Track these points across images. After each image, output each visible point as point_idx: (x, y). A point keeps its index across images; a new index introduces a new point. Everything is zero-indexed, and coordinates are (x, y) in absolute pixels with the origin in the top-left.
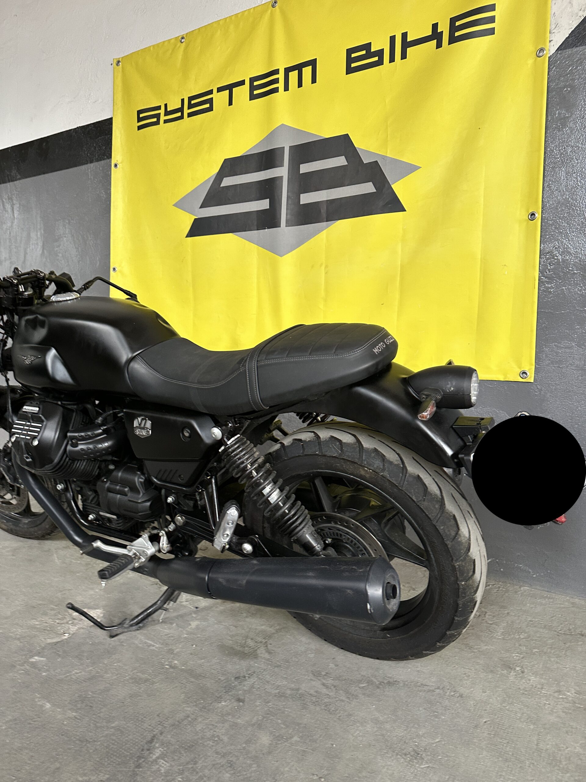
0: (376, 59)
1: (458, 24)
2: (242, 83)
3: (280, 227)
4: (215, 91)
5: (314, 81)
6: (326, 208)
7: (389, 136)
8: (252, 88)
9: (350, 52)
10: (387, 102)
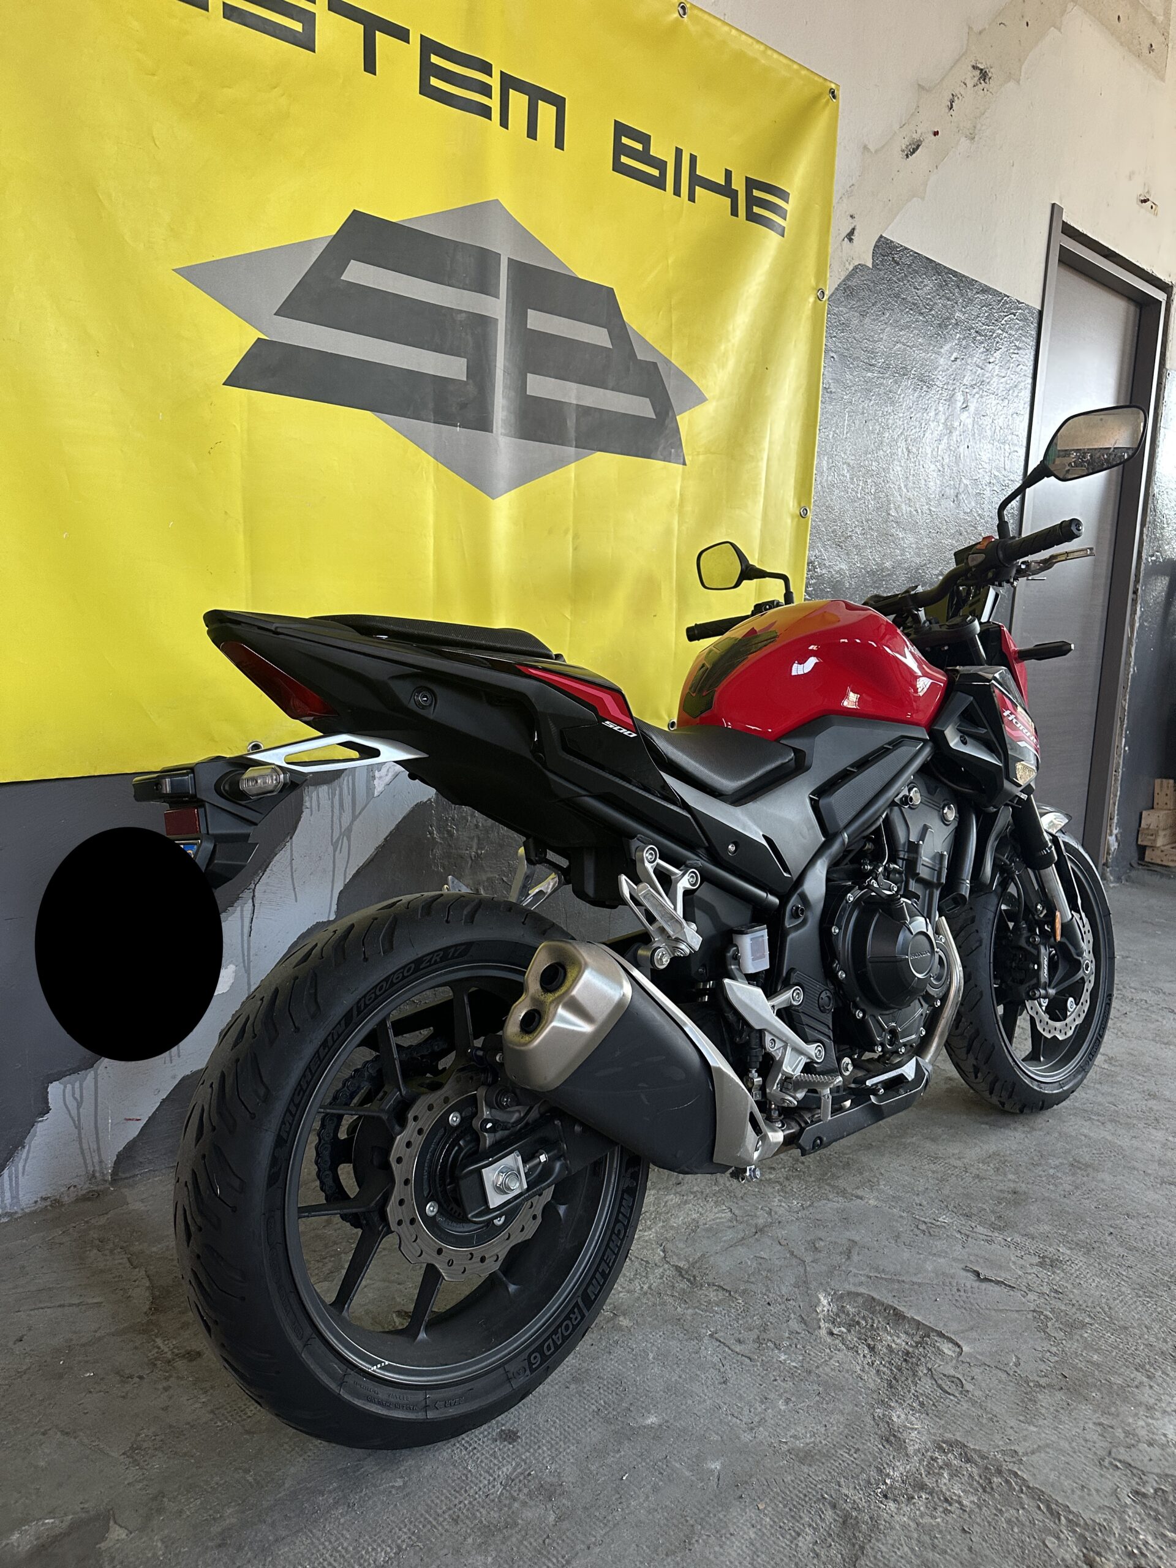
0: (656, 172)
1: (756, 193)
2: (402, 34)
3: (492, 432)
5: (560, 142)
6: (575, 420)
7: (673, 328)
8: (426, 67)
9: (621, 129)
10: (670, 262)
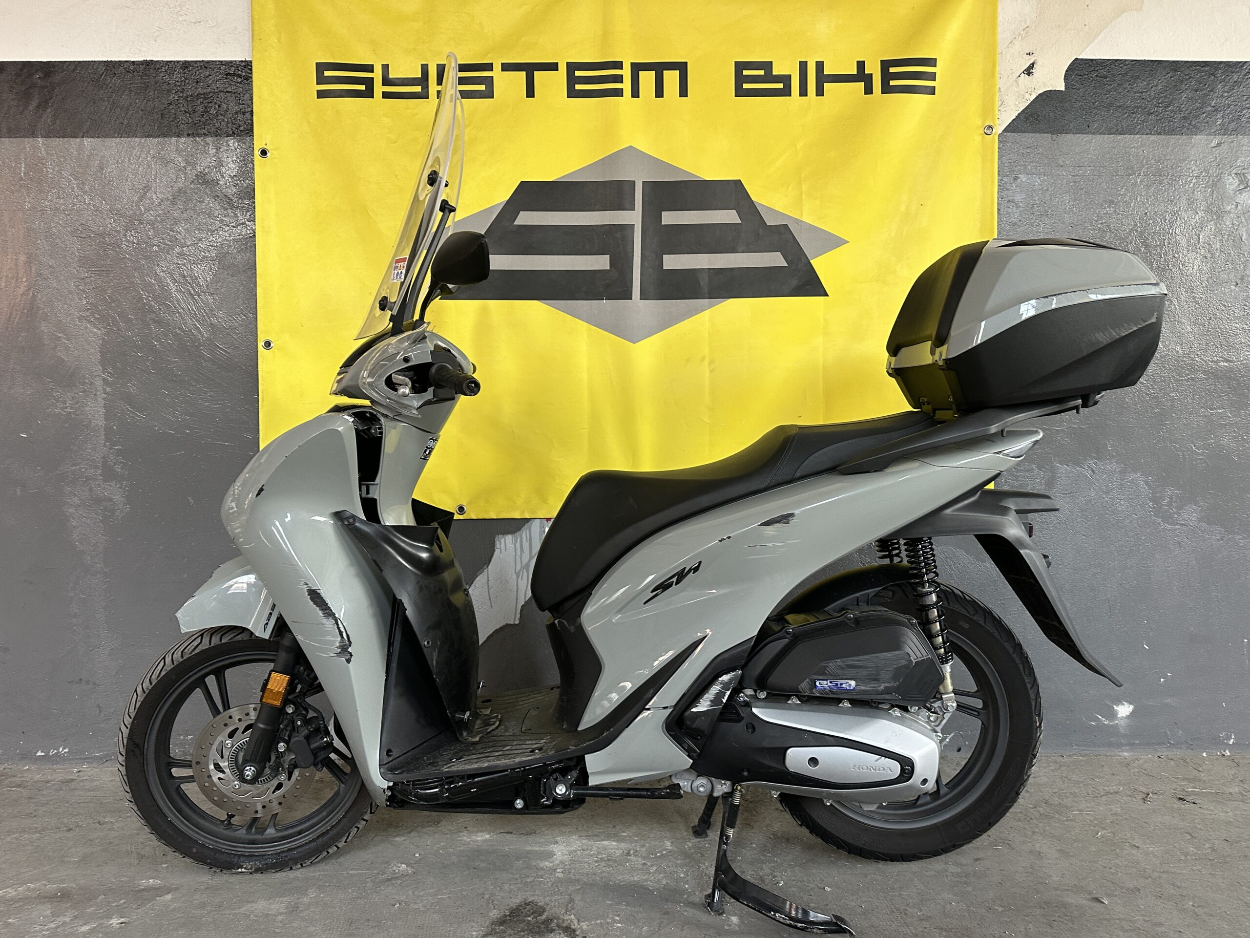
0: (780, 86)
1: (892, 70)
2: (554, 67)
3: (631, 299)
4: (497, 67)
5: (684, 92)
6: (707, 280)
7: (803, 195)
8: (572, 80)
9: (740, 67)
